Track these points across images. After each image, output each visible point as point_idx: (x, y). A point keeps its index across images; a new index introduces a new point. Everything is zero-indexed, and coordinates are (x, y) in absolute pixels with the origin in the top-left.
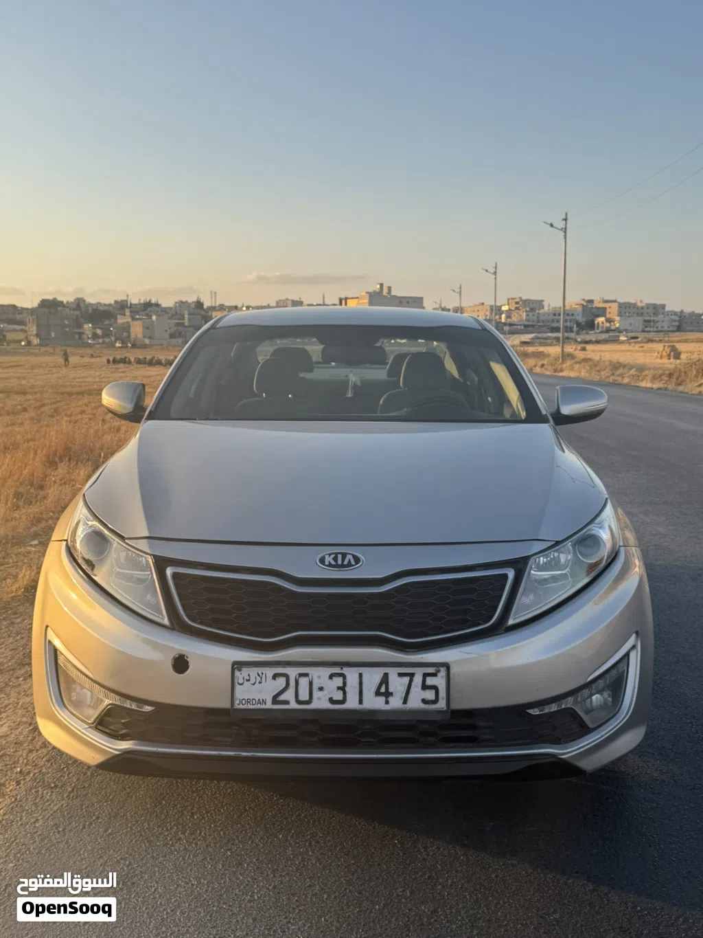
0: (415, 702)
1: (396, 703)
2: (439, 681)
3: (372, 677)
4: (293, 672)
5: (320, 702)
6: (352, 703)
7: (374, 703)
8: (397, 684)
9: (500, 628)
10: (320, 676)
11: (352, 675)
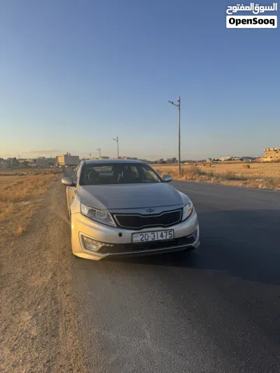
0: (168, 237)
1: (164, 238)
2: (172, 233)
3: (159, 233)
4: (144, 234)
5: (150, 240)
6: (156, 239)
7: (160, 238)
8: (164, 234)
9: (181, 222)
10: (149, 234)
11: (156, 233)
